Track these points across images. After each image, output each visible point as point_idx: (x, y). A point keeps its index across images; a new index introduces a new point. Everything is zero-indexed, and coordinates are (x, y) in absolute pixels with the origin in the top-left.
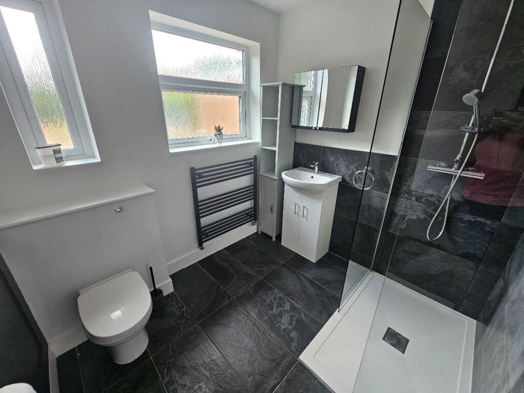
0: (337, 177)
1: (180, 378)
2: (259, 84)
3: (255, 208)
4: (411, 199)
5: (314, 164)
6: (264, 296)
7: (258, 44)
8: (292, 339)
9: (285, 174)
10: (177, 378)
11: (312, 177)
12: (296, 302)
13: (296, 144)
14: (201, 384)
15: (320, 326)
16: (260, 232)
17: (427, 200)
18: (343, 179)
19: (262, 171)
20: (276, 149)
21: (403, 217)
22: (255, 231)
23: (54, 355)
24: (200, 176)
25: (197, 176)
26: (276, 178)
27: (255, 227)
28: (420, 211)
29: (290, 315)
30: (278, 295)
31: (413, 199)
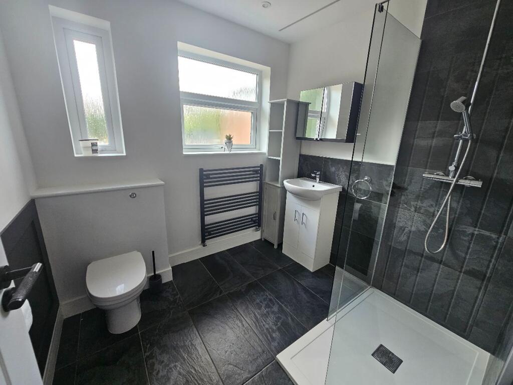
0: (337, 187)
1: (160, 354)
2: (269, 101)
3: (259, 214)
4: (410, 210)
5: (315, 174)
6: (254, 296)
7: (269, 68)
8: (273, 339)
9: (287, 182)
10: (157, 354)
11: (313, 186)
12: (285, 305)
13: (301, 155)
14: (177, 364)
15: (305, 331)
16: (263, 240)
17: (426, 211)
18: (343, 189)
19: (267, 180)
20: (280, 159)
21: (402, 229)
22: (258, 238)
23: (62, 316)
24: (208, 176)
25: (204, 177)
26: (280, 186)
27: (259, 233)
28: (419, 222)
29: (277, 316)
30: (269, 297)
31: (412, 210)
